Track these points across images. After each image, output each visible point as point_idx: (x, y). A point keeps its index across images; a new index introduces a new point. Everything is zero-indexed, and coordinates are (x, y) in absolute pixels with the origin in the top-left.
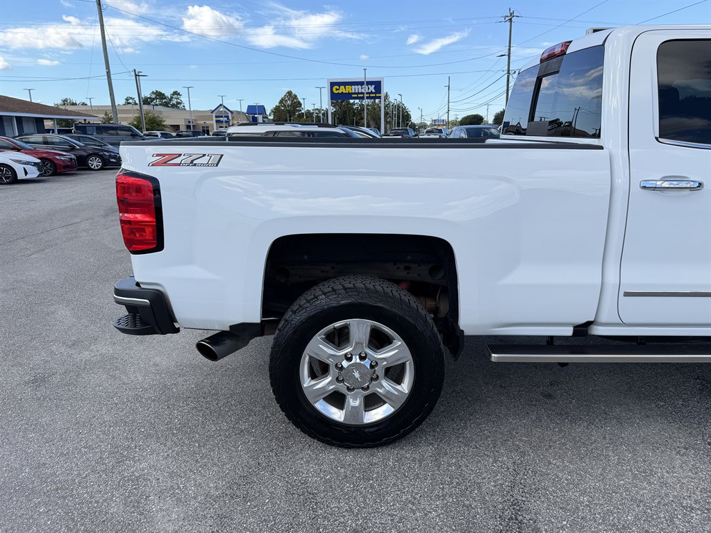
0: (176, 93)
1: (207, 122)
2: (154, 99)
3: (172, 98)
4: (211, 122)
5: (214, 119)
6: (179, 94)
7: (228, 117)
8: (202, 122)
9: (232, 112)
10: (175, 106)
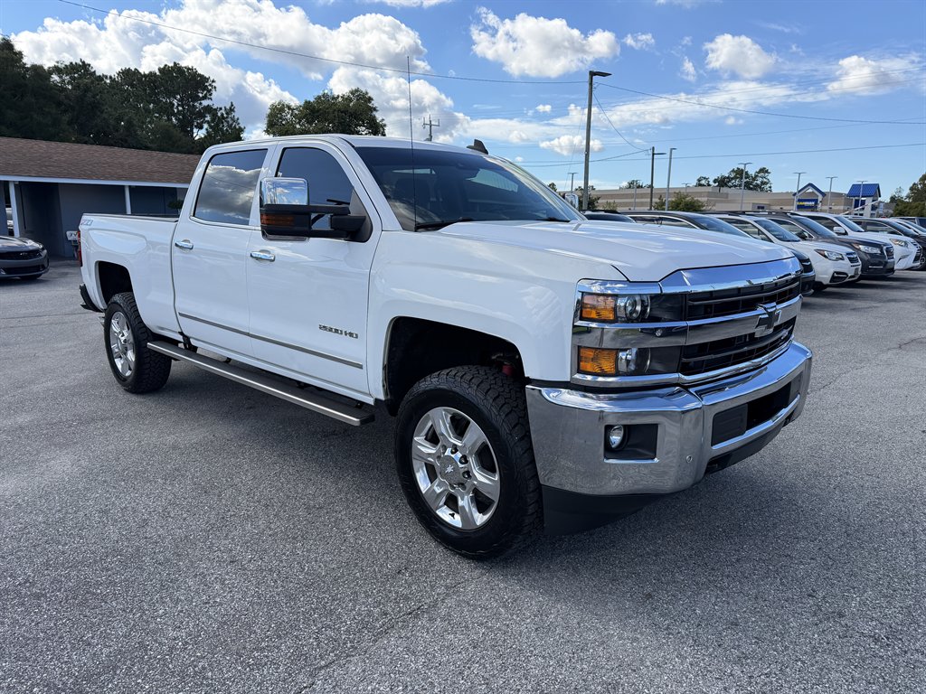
0: (763, 170)
1: (785, 208)
2: (732, 179)
3: (756, 176)
4: (791, 208)
5: (796, 203)
6: (767, 172)
7: (816, 201)
8: (778, 208)
9: (824, 194)
10: (759, 188)
